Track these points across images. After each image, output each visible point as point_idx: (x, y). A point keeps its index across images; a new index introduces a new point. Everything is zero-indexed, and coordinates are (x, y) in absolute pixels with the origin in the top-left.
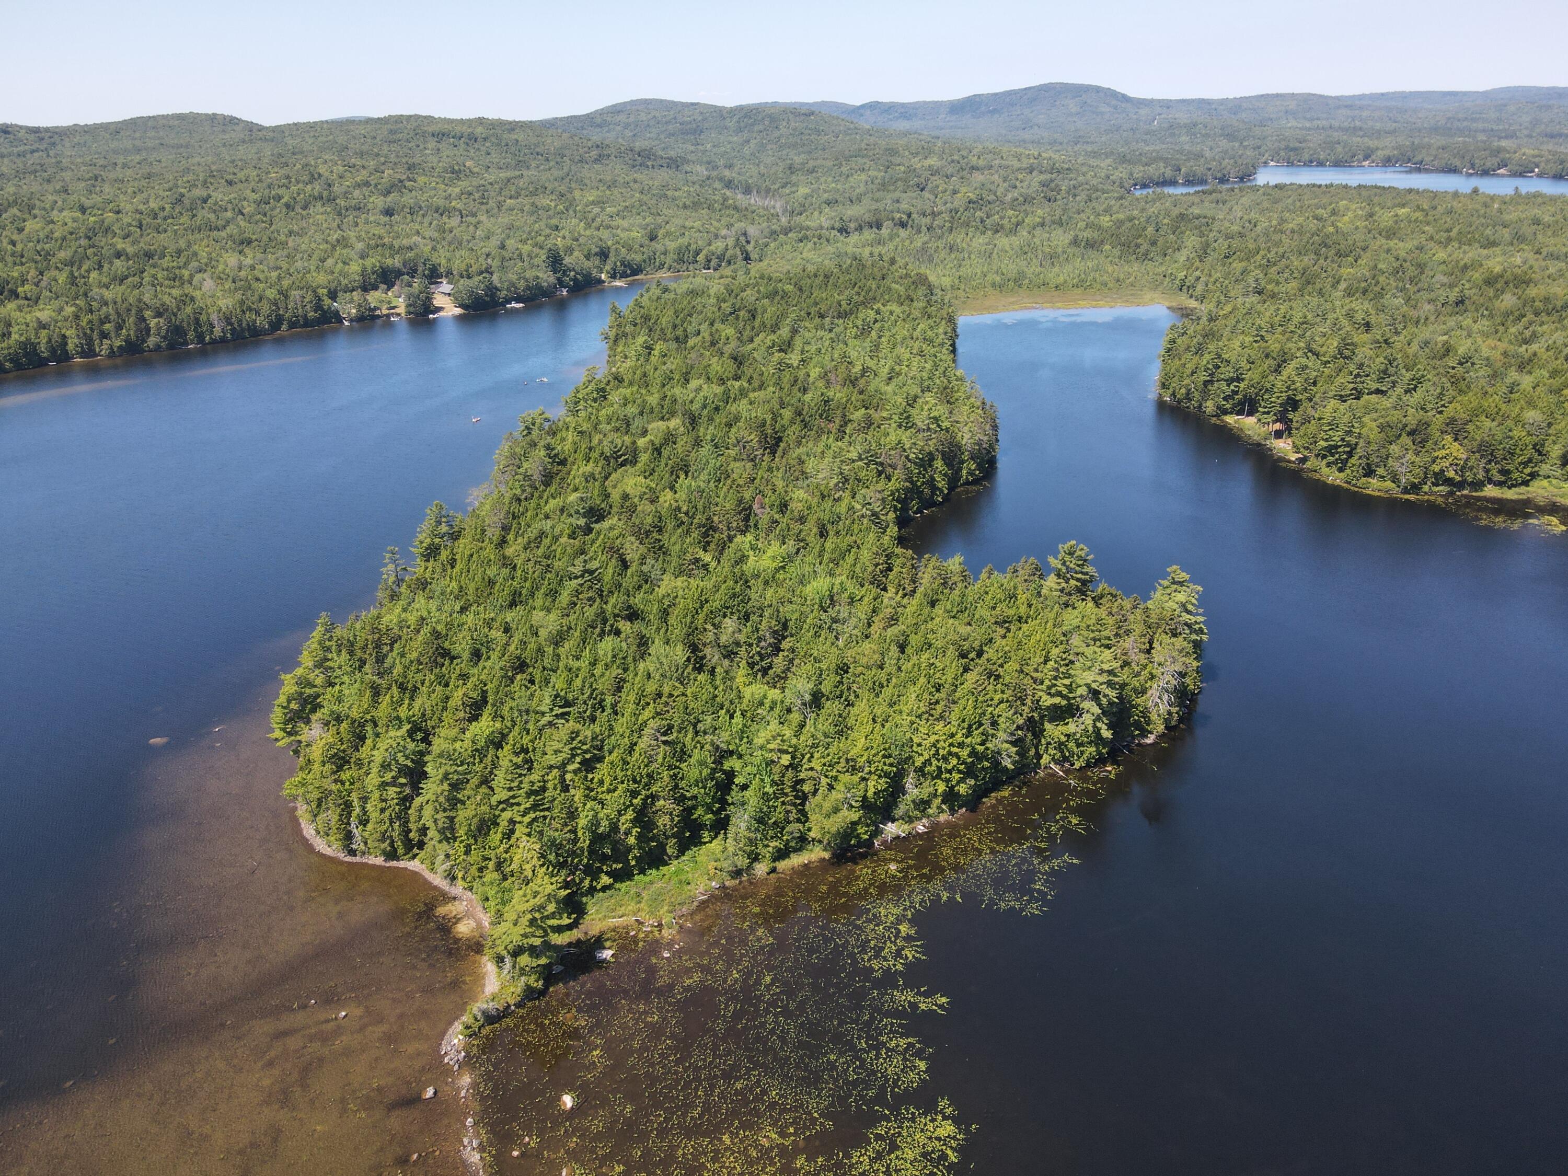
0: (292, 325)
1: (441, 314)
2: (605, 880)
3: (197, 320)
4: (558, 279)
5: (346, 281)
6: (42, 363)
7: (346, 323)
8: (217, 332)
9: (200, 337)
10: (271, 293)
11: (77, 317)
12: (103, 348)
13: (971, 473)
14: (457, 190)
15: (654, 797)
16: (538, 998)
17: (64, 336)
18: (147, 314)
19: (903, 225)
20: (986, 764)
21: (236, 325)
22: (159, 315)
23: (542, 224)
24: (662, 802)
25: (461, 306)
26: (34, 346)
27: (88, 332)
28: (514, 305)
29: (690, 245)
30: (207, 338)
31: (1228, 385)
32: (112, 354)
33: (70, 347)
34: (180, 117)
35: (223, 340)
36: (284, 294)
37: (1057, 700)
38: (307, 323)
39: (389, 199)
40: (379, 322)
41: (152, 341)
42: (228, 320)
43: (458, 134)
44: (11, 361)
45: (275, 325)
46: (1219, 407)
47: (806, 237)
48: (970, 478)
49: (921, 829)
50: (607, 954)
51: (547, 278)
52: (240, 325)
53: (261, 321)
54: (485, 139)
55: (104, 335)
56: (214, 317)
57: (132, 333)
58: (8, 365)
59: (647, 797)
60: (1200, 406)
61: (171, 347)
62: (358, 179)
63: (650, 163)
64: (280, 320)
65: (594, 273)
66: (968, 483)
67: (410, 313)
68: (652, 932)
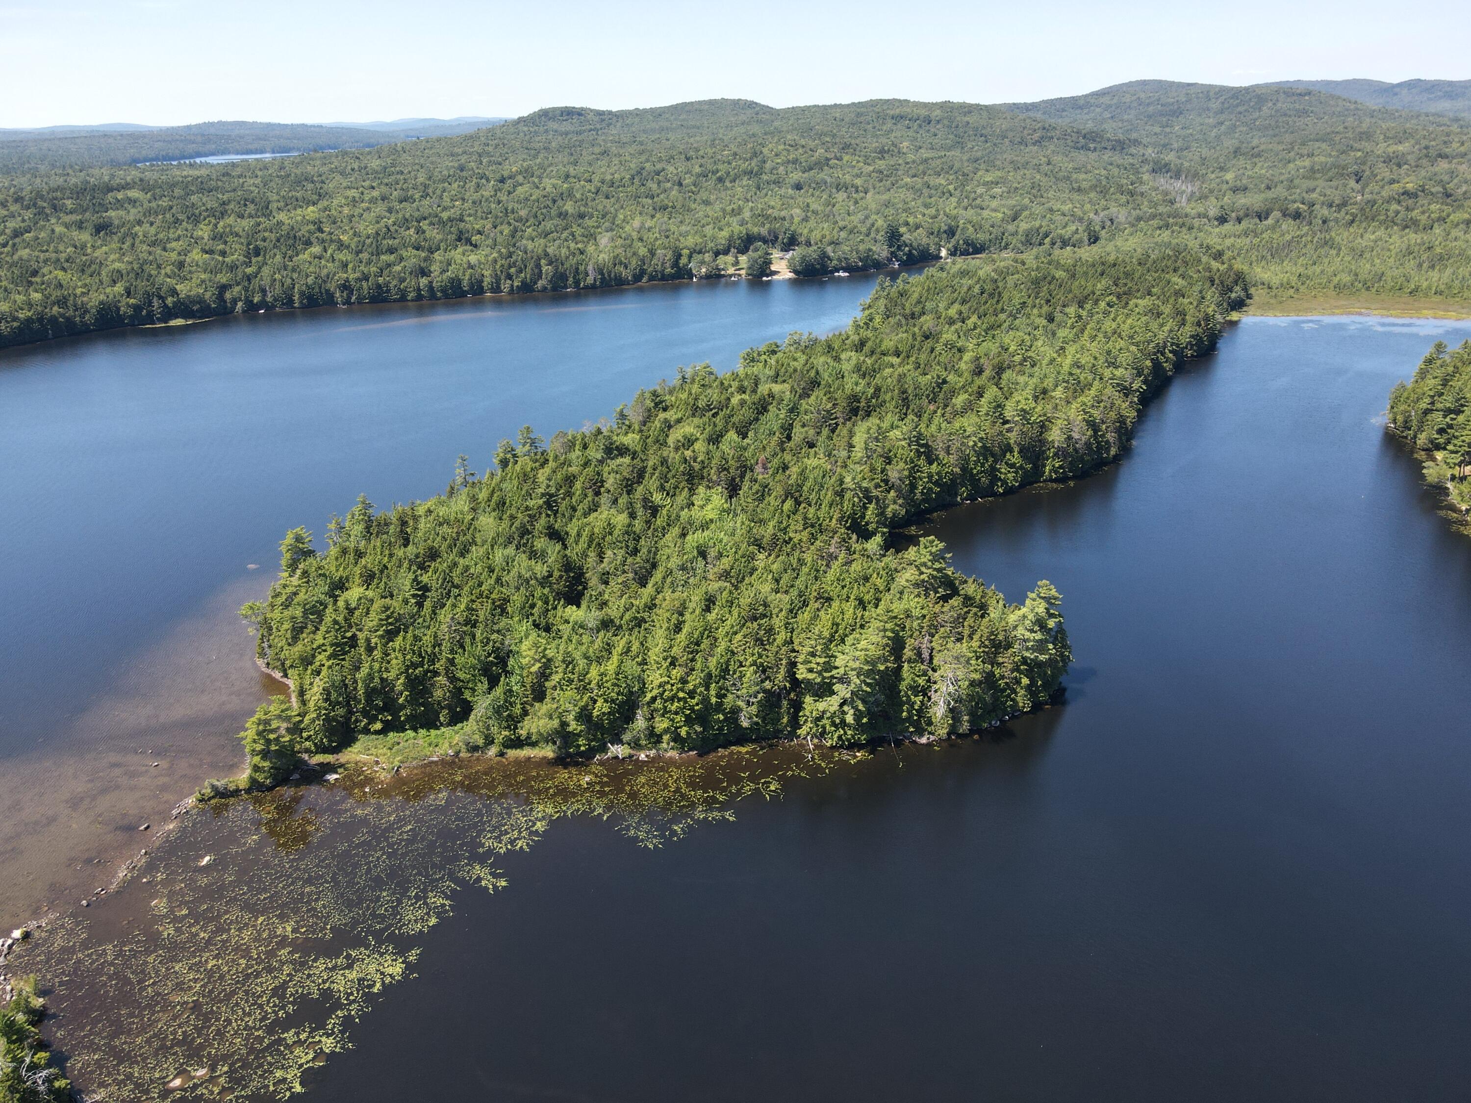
0: (652, 278)
1: (774, 277)
2: (378, 726)
3: (577, 269)
4: (892, 253)
5: (712, 245)
6: (463, 294)
7: (695, 280)
8: (590, 280)
9: (577, 283)
10: (643, 251)
11: (495, 261)
12: (506, 286)
13: (1054, 470)
14: (871, 168)
15: (436, 673)
16: (263, 792)
17: (483, 275)
18: (543, 262)
19: (1297, 215)
20: (721, 717)
21: (606, 275)
22: (550, 263)
23: (919, 202)
24: (441, 678)
25: (795, 272)
26: (460, 281)
27: (499, 273)
28: (842, 274)
29: (1041, 226)
30: (582, 285)
31: (1445, 416)
32: (512, 291)
33: (485, 284)
34: (711, 103)
35: (593, 287)
36: (652, 253)
37: (811, 676)
38: (664, 278)
39: (806, 175)
40: (723, 280)
41: (540, 284)
42: (600, 271)
43: (915, 117)
44: (442, 291)
45: (638, 278)
46: (1432, 441)
47: (1167, 226)
48: (1054, 476)
49: (642, 757)
50: (332, 777)
51: (881, 251)
52: (609, 276)
53: (626, 274)
54: (938, 122)
55: (509, 277)
56: (590, 268)
57: (528, 276)
58: (439, 294)
59: (428, 671)
60: (1415, 437)
61: (554, 289)
62: (791, 157)
63: (1092, 146)
64: (643, 272)
65: (932, 249)
66: (1052, 480)
67: (749, 275)
68: (377, 772)
